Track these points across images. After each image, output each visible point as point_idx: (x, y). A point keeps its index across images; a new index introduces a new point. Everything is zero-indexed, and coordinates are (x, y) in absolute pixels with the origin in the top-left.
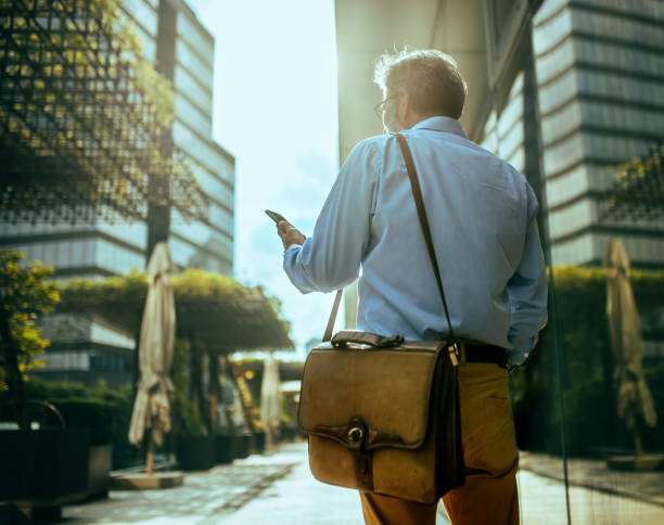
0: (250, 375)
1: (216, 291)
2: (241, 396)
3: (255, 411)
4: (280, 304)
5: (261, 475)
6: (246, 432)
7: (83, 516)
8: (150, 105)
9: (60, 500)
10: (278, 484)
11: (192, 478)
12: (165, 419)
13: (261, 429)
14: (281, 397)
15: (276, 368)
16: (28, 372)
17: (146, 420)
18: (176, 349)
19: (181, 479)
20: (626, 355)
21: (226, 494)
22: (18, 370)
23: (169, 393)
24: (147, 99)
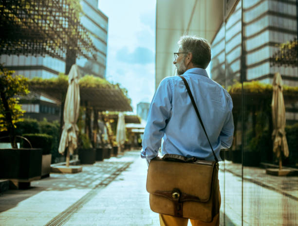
0: (112, 121)
1: (98, 86)
2: (108, 130)
3: (114, 137)
4: (127, 92)
5: (116, 168)
6: (110, 147)
7: (39, 186)
8: (72, 10)
9: (30, 179)
10: (123, 173)
11: (86, 168)
12: (75, 143)
13: (116, 145)
14: (125, 130)
15: (123, 118)
16: (16, 124)
17: (66, 143)
18: (80, 110)
19: (81, 169)
20: (279, 125)
21: (101, 177)
22: (12, 123)
23: (76, 132)
24: (71, 7)
